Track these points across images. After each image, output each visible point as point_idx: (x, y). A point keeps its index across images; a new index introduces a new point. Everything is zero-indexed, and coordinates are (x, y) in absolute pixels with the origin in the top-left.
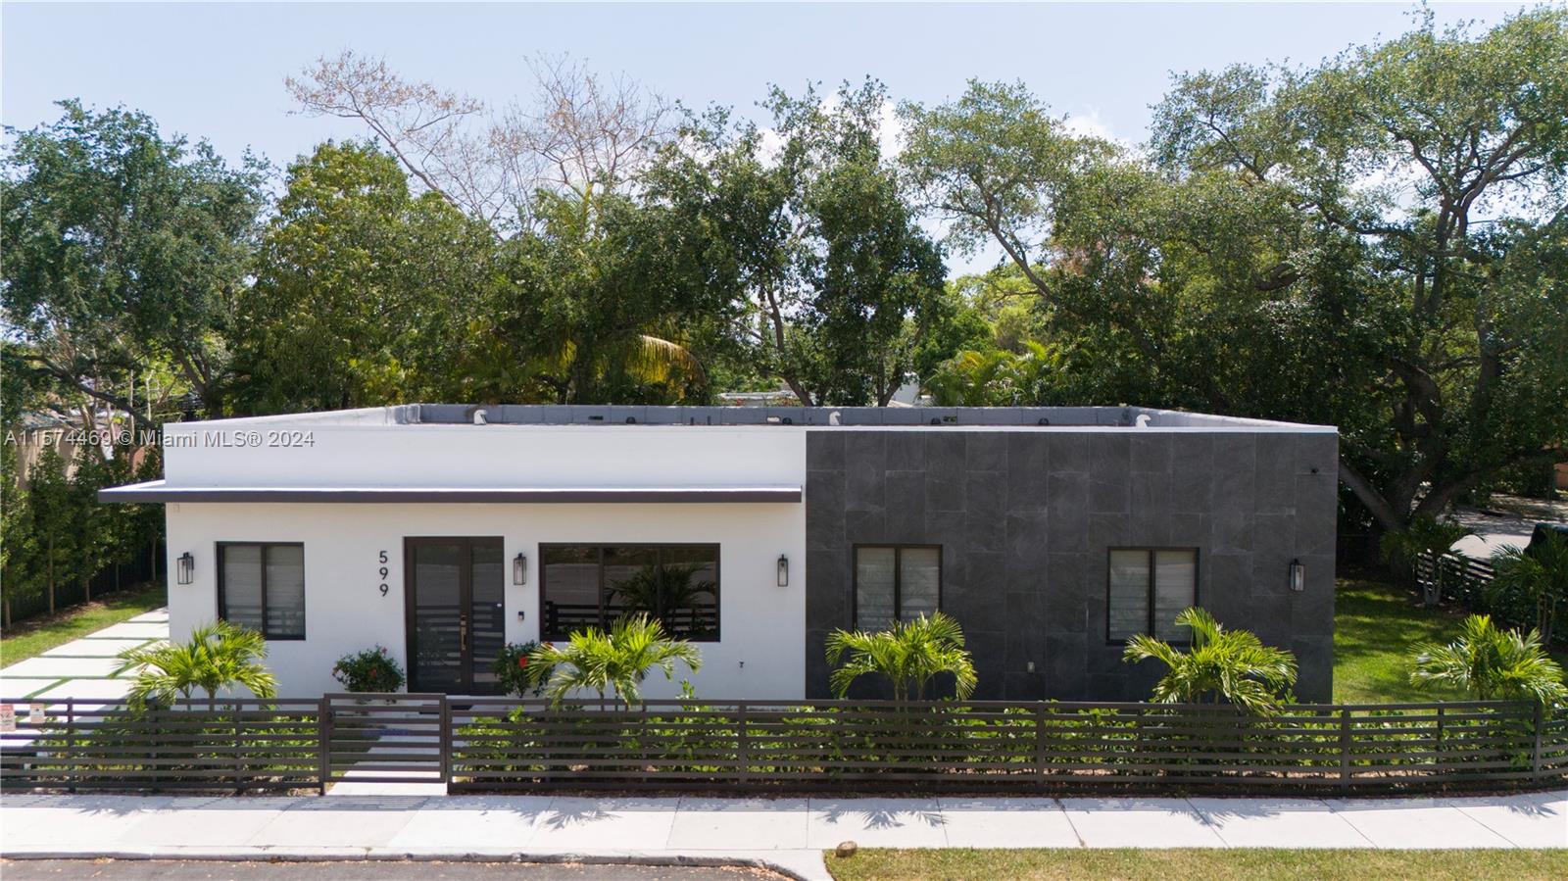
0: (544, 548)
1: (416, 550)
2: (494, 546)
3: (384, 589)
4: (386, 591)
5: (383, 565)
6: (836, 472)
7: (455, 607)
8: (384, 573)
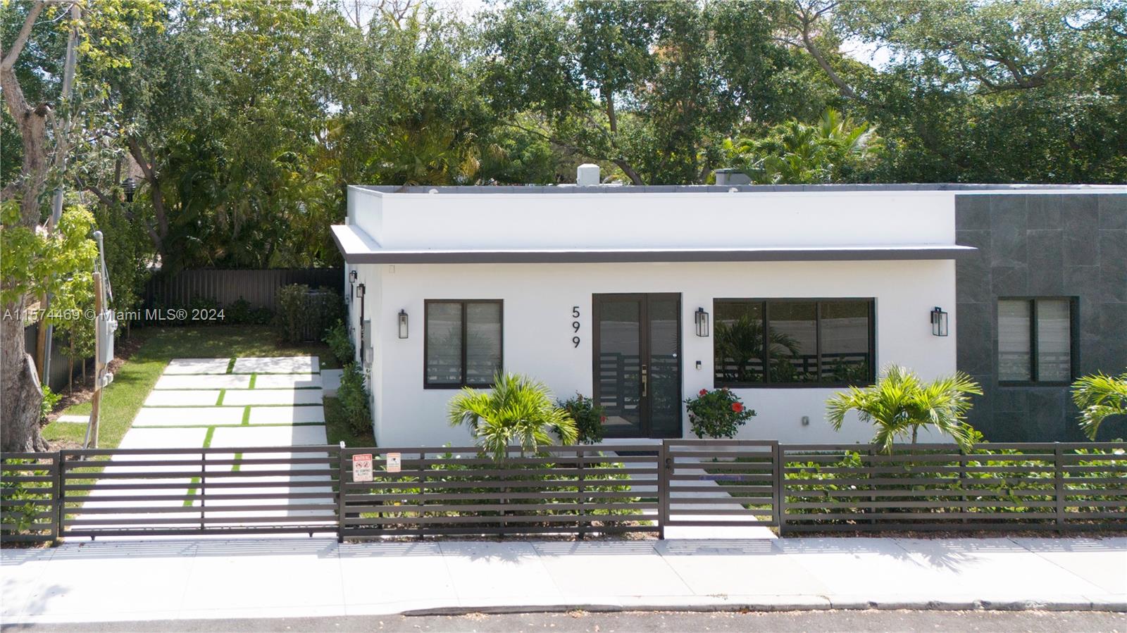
0: (718, 303)
1: (604, 305)
2: (673, 302)
3: (577, 342)
4: (578, 343)
5: (576, 320)
6: (982, 231)
7: (634, 357)
8: (577, 327)
